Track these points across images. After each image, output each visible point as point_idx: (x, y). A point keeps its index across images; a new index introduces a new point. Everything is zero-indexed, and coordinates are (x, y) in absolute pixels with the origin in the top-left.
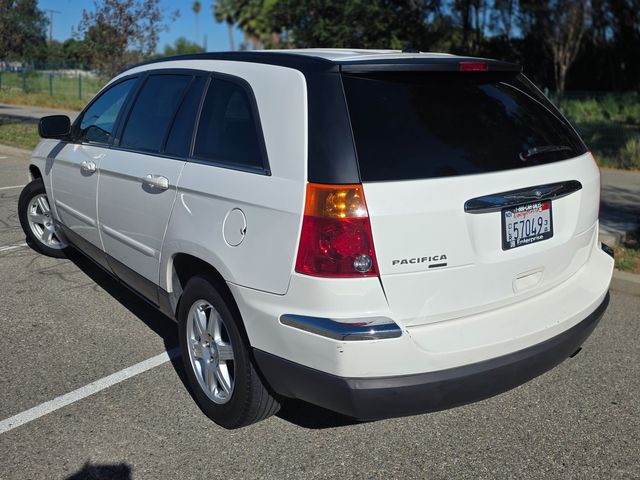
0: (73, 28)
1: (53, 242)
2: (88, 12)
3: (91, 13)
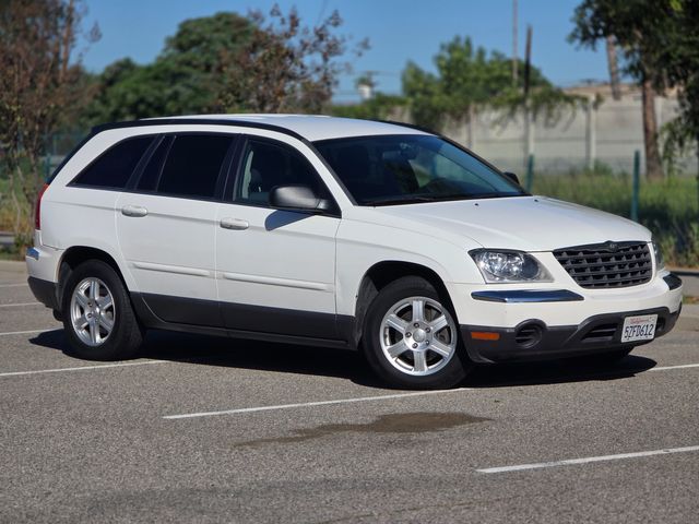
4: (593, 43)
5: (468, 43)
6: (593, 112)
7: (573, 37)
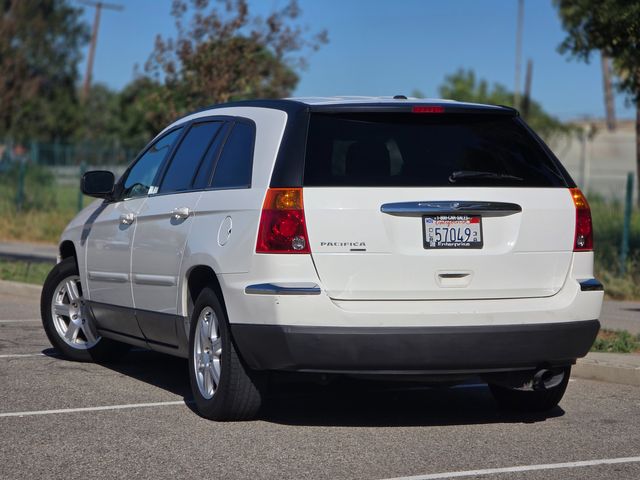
0: (136, 67)
1: (78, 341)
2: (165, 39)
3: (170, 41)
4: (586, 55)
5: (471, 75)
6: (588, 143)
7: (564, 47)
